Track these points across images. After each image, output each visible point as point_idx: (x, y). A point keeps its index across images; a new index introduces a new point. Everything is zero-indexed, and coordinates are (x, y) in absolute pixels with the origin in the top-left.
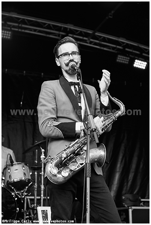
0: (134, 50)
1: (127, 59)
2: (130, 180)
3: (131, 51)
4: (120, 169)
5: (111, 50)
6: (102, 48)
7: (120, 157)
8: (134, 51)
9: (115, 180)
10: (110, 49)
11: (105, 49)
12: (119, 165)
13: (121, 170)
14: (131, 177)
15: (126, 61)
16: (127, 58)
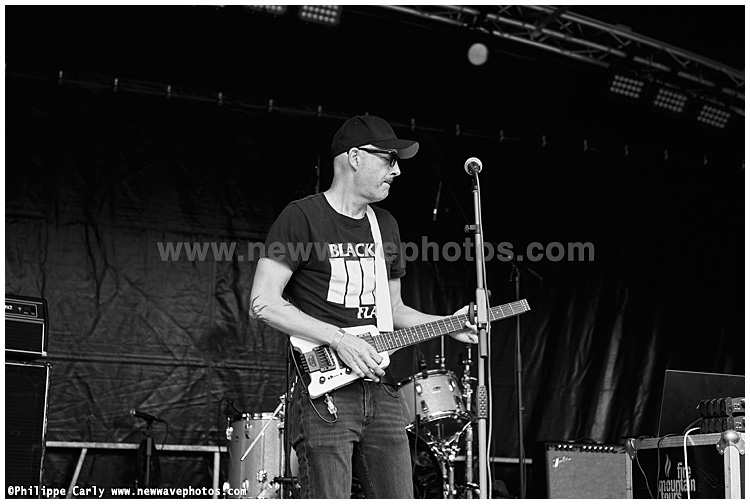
0: (655, 61)
1: (637, 86)
2: (638, 412)
3: (648, 62)
4: (612, 385)
5: (590, 60)
6: (567, 53)
7: (613, 352)
8: (654, 64)
9: (600, 413)
10: (587, 55)
11: (574, 55)
12: (609, 374)
13: (614, 387)
14: (639, 407)
15: (635, 92)
16: (636, 83)
